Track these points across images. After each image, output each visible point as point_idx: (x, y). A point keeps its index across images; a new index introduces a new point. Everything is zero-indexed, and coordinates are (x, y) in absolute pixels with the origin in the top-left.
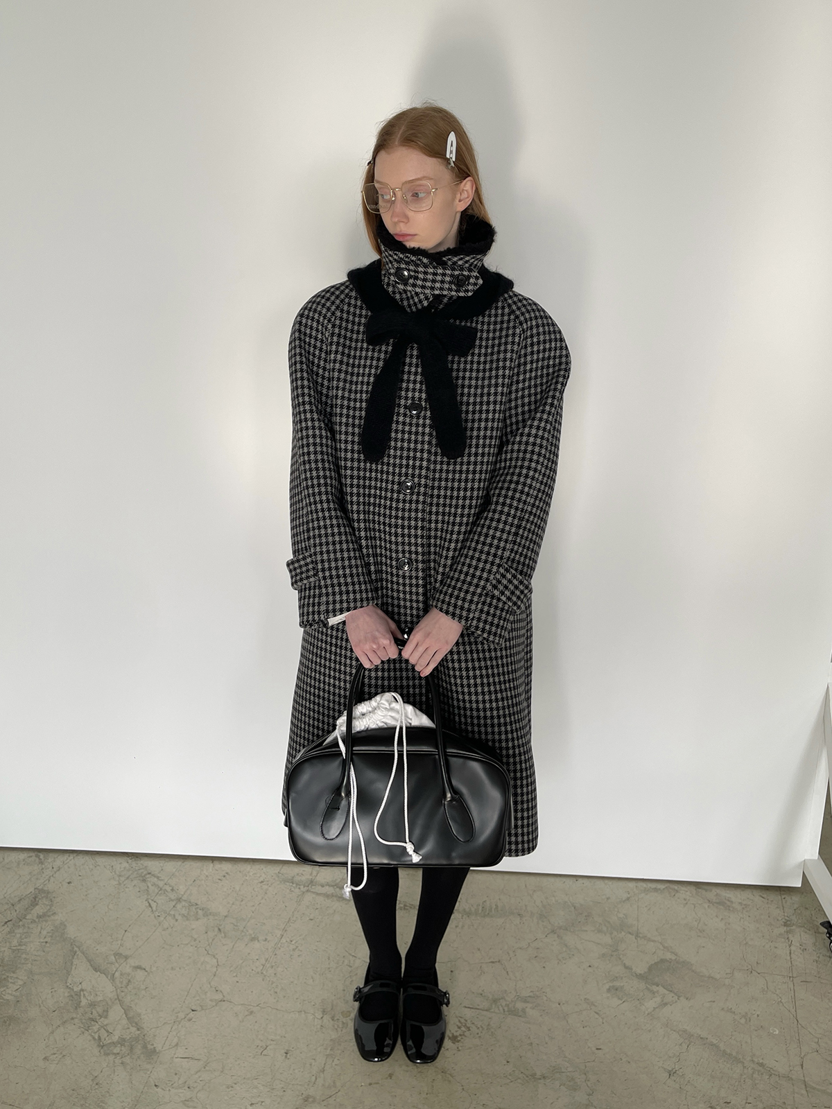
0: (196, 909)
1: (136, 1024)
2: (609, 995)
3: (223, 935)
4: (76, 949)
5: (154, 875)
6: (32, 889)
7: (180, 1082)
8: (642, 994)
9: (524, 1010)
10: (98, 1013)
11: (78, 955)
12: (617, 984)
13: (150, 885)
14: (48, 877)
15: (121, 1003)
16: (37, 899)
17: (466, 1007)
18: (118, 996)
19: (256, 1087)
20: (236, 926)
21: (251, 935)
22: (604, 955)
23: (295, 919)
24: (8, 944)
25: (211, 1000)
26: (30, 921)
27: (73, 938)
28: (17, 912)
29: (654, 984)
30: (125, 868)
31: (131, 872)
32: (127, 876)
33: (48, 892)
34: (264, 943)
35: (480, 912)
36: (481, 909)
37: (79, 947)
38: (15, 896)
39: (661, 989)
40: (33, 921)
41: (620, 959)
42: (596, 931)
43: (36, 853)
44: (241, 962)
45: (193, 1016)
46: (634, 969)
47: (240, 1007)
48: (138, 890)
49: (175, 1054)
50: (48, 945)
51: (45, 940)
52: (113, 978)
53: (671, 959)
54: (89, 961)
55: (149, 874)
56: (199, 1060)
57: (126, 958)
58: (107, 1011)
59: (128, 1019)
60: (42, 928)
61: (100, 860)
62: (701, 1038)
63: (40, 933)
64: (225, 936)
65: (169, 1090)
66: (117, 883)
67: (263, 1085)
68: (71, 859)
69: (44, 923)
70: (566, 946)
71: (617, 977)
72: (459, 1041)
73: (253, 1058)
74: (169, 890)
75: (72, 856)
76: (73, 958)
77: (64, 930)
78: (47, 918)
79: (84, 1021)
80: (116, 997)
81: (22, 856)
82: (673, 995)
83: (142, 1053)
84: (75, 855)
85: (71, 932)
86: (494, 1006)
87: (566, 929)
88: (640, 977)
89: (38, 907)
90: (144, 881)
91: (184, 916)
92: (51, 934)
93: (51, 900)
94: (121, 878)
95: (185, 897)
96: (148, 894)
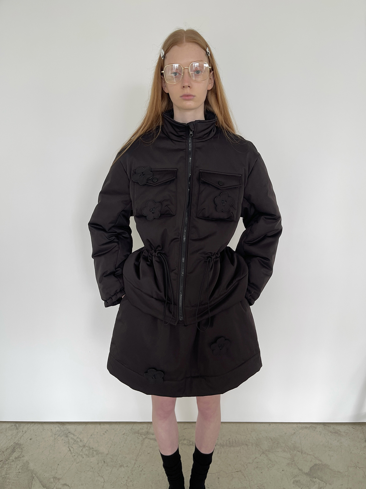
0: (93, 451)
2: (294, 485)
3: (106, 465)
5: (71, 433)
6: (12, 443)
8: (309, 483)
11: (35, 479)
12: (297, 479)
14: (20, 436)
16: (15, 449)
20: (112, 459)
21: (119, 464)
22: (288, 464)
23: (140, 453)
26: (11, 461)
28: (5, 456)
29: (314, 478)
30: (57, 430)
31: (61, 432)
32: (58, 435)
33: (20, 445)
34: (126, 468)
35: (228, 444)
36: (228, 442)
37: (35, 475)
38: (4, 447)
39: (317, 480)
40: (13, 461)
41: (296, 465)
42: (283, 451)
43: (15, 424)
44: (115, 479)
46: (303, 470)
48: (64, 442)
50: (20, 474)
51: (19, 471)
53: (319, 464)
54: (41, 482)
55: (69, 432)
60: (17, 465)
61: (46, 426)
63: (16, 467)
66: (54, 438)
68: (32, 427)
69: (18, 462)
70: (270, 460)
71: (296, 475)
75: (32, 425)
76: (32, 480)
77: (28, 465)
78: (20, 459)
81: (8, 425)
82: (323, 483)
85: (32, 466)
87: (269, 451)
88: (307, 474)
89: (15, 452)
90: (67, 437)
91: (86, 455)
92: (21, 468)
93: (22, 449)
94: (56, 436)
95: (87, 445)
96: (69, 444)
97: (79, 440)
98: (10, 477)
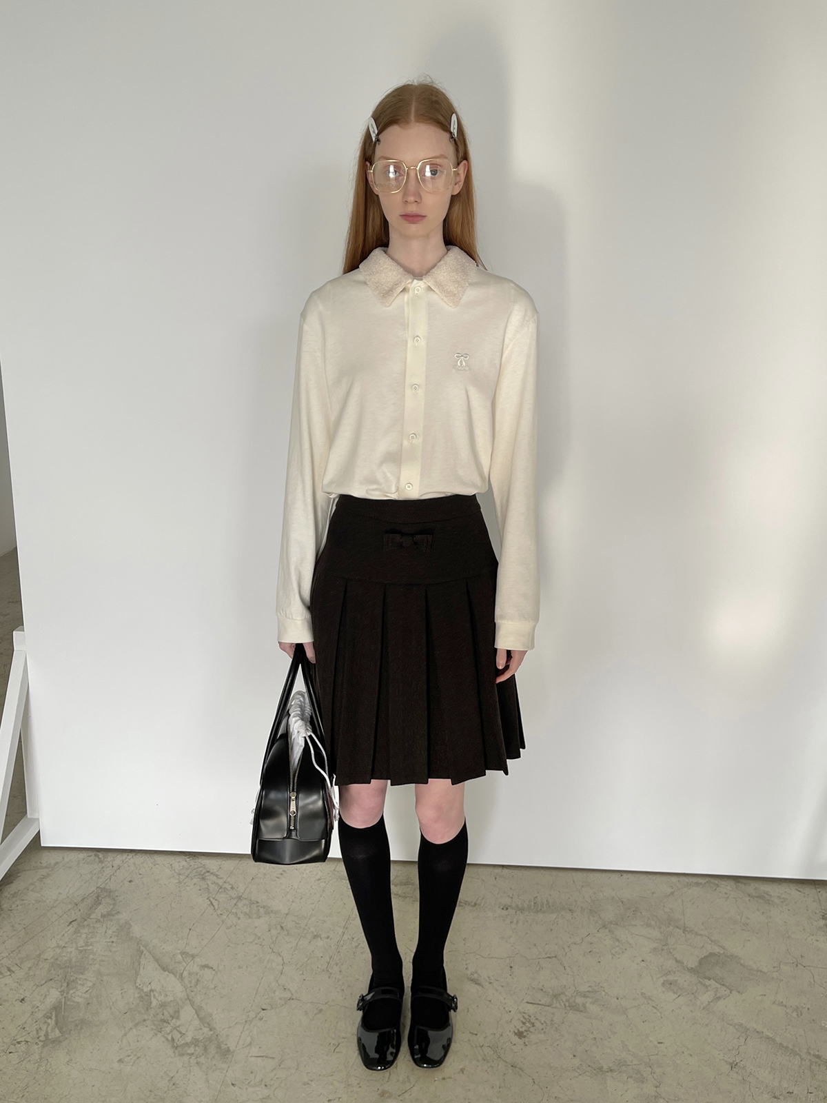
0: (257, 906)
1: (209, 1024)
2: (664, 989)
3: (286, 932)
4: (142, 948)
5: (212, 873)
6: (94, 889)
7: (257, 1080)
8: (695, 988)
9: (584, 1005)
10: (169, 1013)
11: (145, 955)
12: (670, 978)
13: (210, 884)
14: (108, 876)
15: (192, 1004)
16: (100, 898)
17: (528, 1003)
18: (187, 995)
19: (332, 1084)
20: (298, 923)
21: (313, 933)
22: (655, 949)
24: (74, 945)
25: (280, 999)
26: (94, 920)
27: (138, 937)
28: (81, 911)
29: (705, 978)
30: (183, 866)
31: (190, 870)
32: (186, 875)
33: (109, 893)
34: (327, 940)
35: (532, 908)
36: (532, 904)
37: (145, 947)
38: (78, 896)
39: (712, 982)
40: (98, 921)
41: (671, 953)
42: (645, 926)
43: (95, 853)
44: (306, 960)
45: (263, 1015)
46: (684, 961)
47: (309, 1005)
48: (199, 888)
49: (249, 1053)
50: (114, 944)
51: (112, 939)
52: (181, 977)
53: (719, 953)
54: (157, 960)
55: (208, 872)
56: (273, 1058)
57: (193, 956)
58: (178, 1012)
59: (200, 1019)
60: (107, 927)
61: (159, 859)
62: (757, 1032)
63: (106, 932)
64: (288, 933)
65: (247, 1088)
66: (178, 881)
67: (339, 1082)
68: (131, 859)
69: (109, 922)
70: (618, 940)
71: (670, 971)
72: (525, 1037)
73: (327, 1055)
74: (229, 889)
75: (131, 855)
76: (140, 957)
77: (129, 928)
78: (112, 917)
79: (156, 1022)
80: (186, 997)
81: (82, 855)
82: (725, 988)
83: (217, 1053)
84: (133, 854)
85: (136, 930)
86: (555, 1002)
87: (617, 924)
88: (692, 971)
89: (101, 906)
90: (203, 879)
91: (246, 914)
92: (116, 934)
93: (114, 899)
94: (181, 877)
95: (245, 895)
96: (209, 892)
97: (228, 887)
98: (95, 950)
